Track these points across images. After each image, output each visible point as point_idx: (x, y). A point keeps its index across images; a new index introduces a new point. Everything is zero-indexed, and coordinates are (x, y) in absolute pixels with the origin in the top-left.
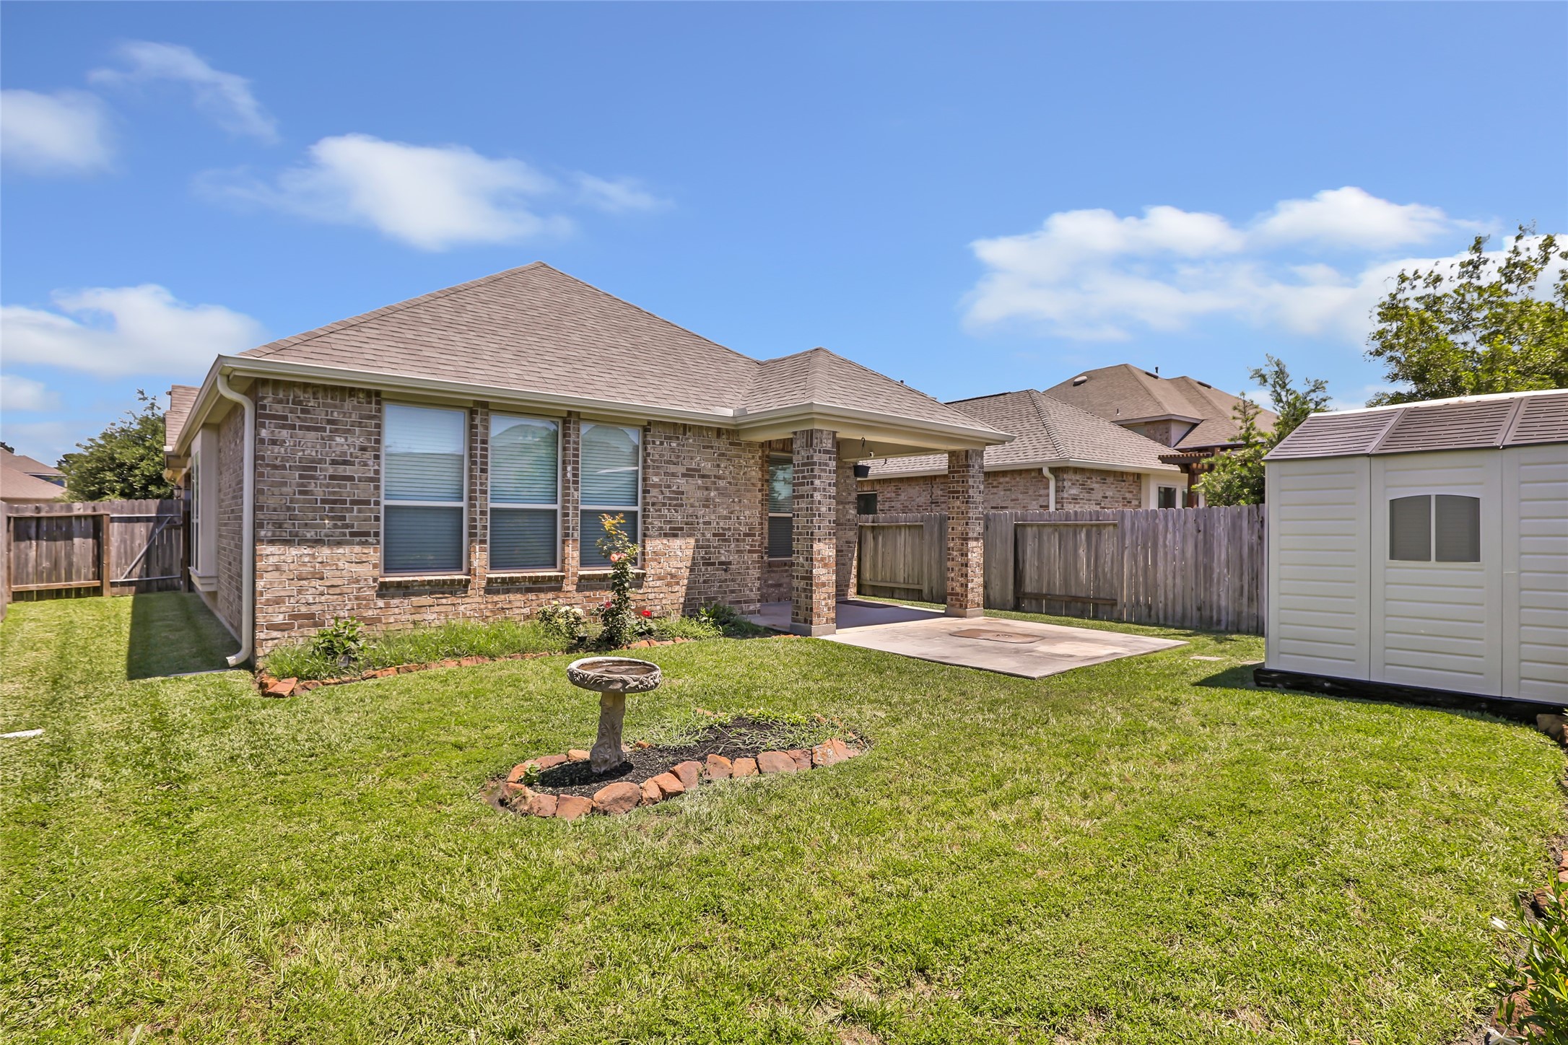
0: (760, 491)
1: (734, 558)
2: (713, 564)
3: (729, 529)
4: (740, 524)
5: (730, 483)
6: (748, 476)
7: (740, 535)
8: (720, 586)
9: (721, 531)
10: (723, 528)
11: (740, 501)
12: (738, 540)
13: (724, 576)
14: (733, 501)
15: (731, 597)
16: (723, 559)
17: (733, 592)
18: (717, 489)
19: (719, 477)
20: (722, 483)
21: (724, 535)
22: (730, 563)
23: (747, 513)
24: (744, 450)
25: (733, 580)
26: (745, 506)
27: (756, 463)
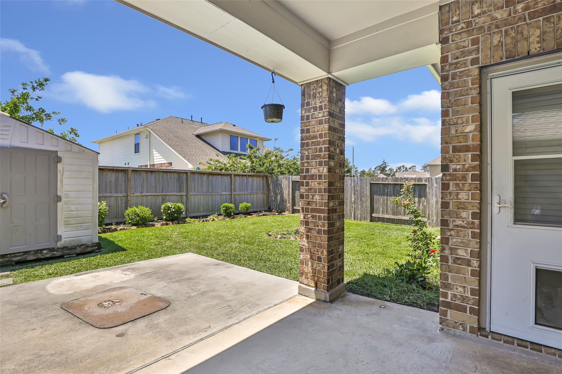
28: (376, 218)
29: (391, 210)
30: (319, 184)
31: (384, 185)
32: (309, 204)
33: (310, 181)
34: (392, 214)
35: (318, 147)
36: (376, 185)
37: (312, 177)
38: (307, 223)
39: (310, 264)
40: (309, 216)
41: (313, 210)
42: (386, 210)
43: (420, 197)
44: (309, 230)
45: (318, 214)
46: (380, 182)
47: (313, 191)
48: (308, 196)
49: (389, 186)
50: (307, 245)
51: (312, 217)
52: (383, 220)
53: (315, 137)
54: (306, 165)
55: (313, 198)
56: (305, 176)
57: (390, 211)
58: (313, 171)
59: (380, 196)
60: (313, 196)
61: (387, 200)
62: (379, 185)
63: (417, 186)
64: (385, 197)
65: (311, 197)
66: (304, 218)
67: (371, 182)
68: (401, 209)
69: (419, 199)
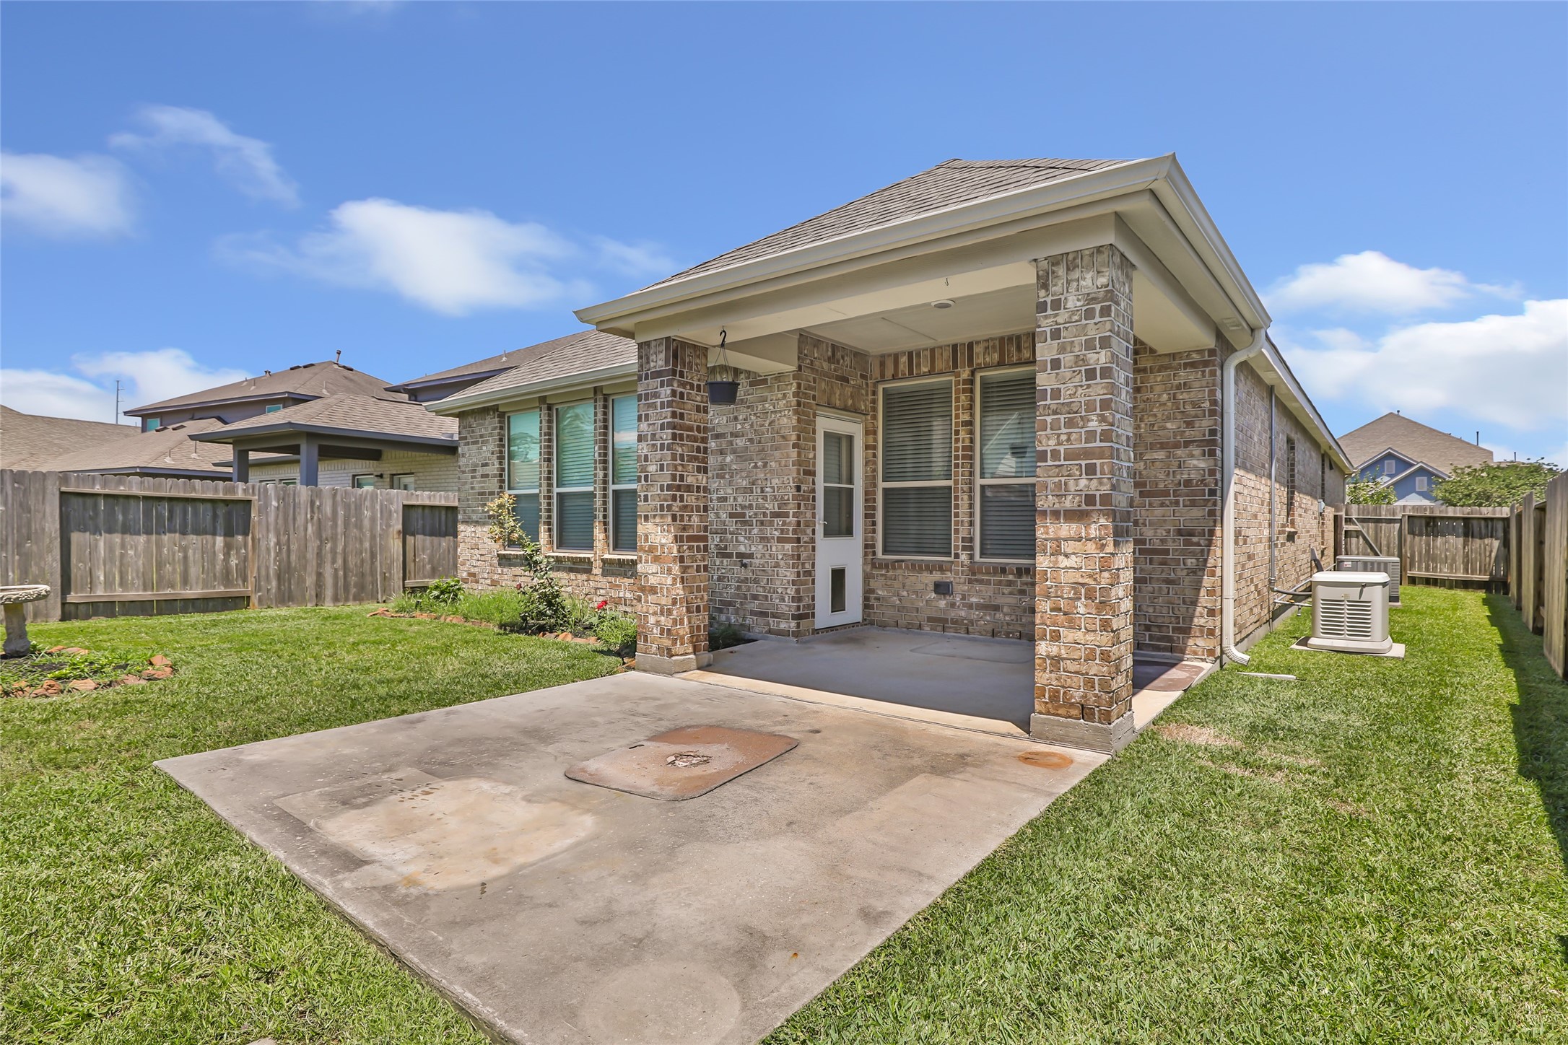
0: (795, 446)
1: (757, 548)
2: (729, 556)
3: (750, 506)
4: (765, 498)
5: (751, 440)
6: (776, 426)
7: (765, 515)
8: (739, 588)
9: (739, 510)
10: (743, 507)
11: (765, 465)
12: (762, 523)
13: (744, 573)
14: (756, 467)
15: (753, 605)
16: (742, 549)
17: (755, 597)
18: (734, 452)
19: (735, 435)
20: (740, 442)
21: (743, 515)
22: (751, 556)
23: (776, 482)
24: (771, 389)
25: (756, 581)
26: (772, 472)
27: (788, 405)
28: (80, 607)
29: (138, 576)
30: (697, 499)
31: (110, 500)
32: (684, 529)
33: (685, 494)
34: (141, 587)
35: (695, 444)
36: (80, 500)
37: (689, 488)
38: (682, 559)
39: (686, 620)
40: (685, 547)
41: (690, 539)
42: (121, 578)
43: (229, 533)
44: (684, 569)
45: (695, 544)
46: (97, 489)
47: (689, 509)
48: (682, 516)
49: (132, 502)
50: (681, 592)
51: (690, 548)
52: (108, 609)
53: (690, 429)
54: (680, 468)
55: (690, 520)
56: (679, 486)
57: (133, 579)
58: (690, 480)
59: (94, 534)
60: (690, 517)
61: (123, 546)
62: (89, 501)
63: (222, 505)
64: (117, 538)
65: (686, 518)
66: (679, 552)
67: (63, 489)
68: (174, 569)
69: (228, 539)
